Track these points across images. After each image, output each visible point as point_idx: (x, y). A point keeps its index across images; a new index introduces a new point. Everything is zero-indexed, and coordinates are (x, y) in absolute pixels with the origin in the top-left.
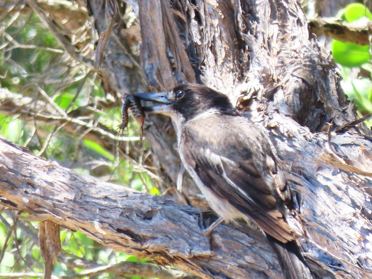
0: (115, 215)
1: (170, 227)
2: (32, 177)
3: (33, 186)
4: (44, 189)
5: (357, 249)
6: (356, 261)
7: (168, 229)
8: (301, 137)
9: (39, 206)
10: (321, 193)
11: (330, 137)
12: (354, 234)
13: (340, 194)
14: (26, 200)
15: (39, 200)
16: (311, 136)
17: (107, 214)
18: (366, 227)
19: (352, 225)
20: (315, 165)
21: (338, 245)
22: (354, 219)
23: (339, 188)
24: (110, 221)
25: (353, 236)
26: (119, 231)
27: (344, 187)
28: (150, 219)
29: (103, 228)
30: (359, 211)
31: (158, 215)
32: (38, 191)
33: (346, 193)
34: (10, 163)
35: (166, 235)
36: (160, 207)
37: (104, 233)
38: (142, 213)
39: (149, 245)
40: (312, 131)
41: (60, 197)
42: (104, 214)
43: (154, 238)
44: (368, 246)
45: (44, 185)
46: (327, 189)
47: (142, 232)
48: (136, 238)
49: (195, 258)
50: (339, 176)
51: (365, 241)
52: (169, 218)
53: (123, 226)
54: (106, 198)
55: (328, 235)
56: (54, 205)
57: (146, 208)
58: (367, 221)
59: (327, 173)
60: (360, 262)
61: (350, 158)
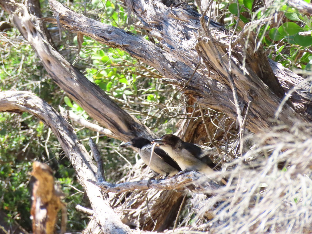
0: (100, 32)
1: (116, 36)
2: (74, 19)
3: (75, 22)
4: (78, 23)
5: (179, 44)
6: (178, 48)
7: (116, 37)
8: (163, 8)
9: (76, 28)
10: (169, 26)
11: (172, 8)
12: (178, 39)
13: (174, 26)
14: (72, 26)
15: (77, 27)
16: (167, 8)
17: (97, 31)
18: (182, 37)
19: (178, 36)
20: (167, 17)
21: (173, 42)
22: (178, 34)
23: (174, 25)
24: (98, 33)
25: (178, 40)
26: (101, 37)
27: (176, 24)
28: (110, 33)
29: (96, 36)
30: (180, 32)
31: (113, 32)
32: (76, 24)
33: (176, 26)
34: (68, 15)
35: (115, 38)
36: (114, 30)
37: (96, 37)
38: (108, 31)
39: (110, 42)
40: (167, 6)
41: (83, 26)
42: (96, 31)
43: (111, 39)
44: (182, 43)
45: (78, 22)
46: (171, 25)
47: (108, 37)
48: (106, 39)
49: (124, 46)
50: (174, 21)
51: (182, 42)
52: (116, 33)
53: (102, 35)
54: (97, 26)
55: (171, 39)
56: (81, 28)
57: (109, 30)
58: (183, 35)
59: (171, 20)
60: (180, 48)
61: (178, 15)
